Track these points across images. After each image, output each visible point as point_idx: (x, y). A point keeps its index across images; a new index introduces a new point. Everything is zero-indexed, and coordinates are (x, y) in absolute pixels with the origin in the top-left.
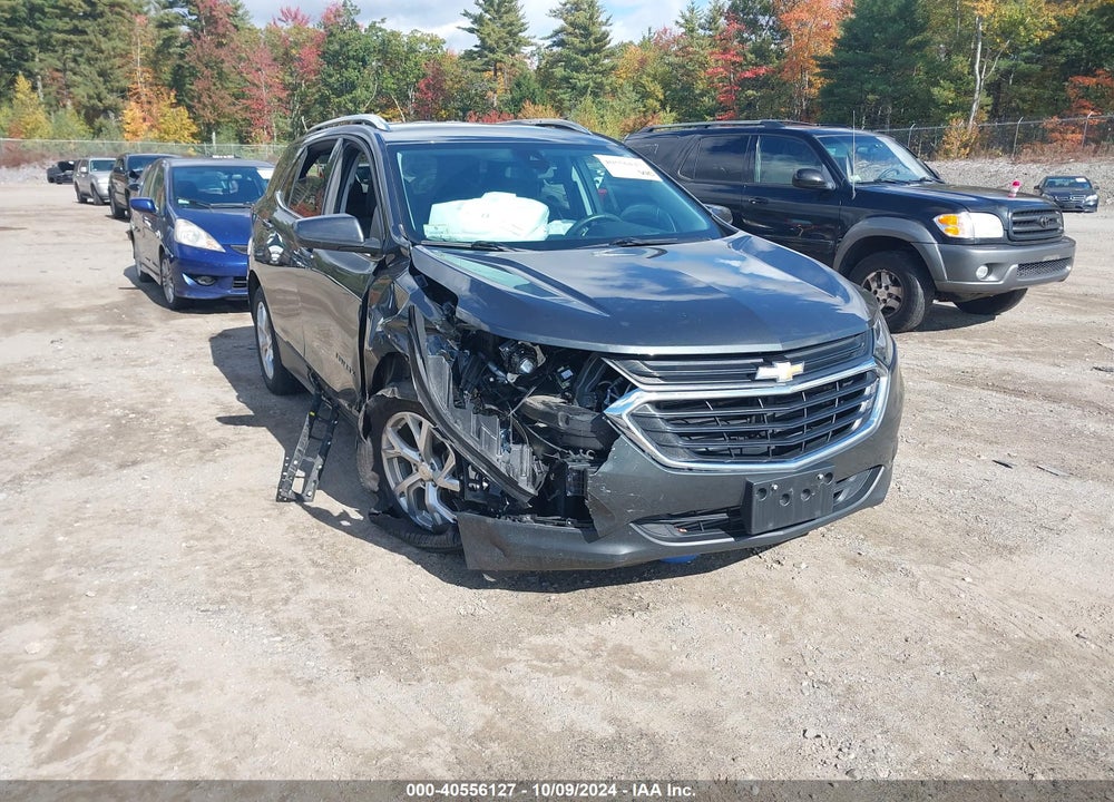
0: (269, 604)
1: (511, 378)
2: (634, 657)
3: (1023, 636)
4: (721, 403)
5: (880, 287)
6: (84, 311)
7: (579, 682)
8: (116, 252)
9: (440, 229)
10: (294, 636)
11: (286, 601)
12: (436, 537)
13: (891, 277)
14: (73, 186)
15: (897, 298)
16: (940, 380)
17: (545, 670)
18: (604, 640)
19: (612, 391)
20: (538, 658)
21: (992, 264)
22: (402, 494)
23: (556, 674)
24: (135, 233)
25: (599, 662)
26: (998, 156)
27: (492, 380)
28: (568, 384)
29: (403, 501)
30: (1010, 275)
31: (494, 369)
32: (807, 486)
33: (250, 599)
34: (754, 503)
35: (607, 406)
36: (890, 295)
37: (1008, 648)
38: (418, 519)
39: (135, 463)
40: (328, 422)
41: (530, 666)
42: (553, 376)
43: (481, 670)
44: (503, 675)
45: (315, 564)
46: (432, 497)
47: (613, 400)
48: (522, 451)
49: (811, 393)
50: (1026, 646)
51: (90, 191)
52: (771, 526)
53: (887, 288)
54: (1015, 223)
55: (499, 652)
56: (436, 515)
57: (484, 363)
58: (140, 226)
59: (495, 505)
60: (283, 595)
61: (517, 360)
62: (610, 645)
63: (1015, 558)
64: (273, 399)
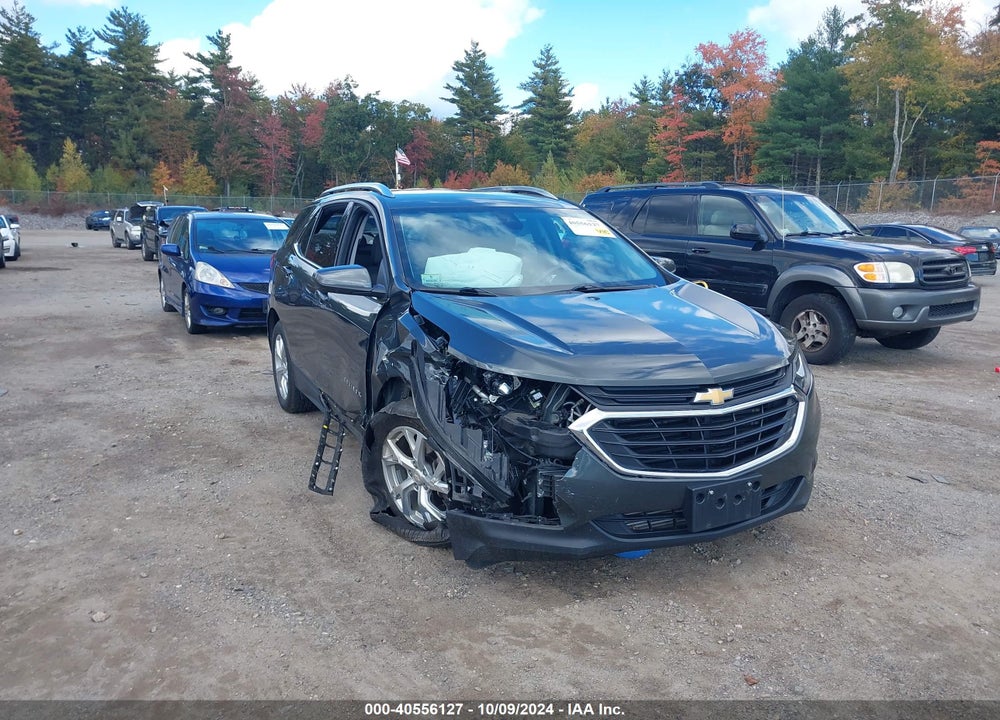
0: (288, 586)
1: (493, 399)
2: (594, 634)
3: (926, 623)
4: (665, 422)
5: (809, 324)
6: (123, 340)
7: (550, 654)
8: (148, 290)
9: (434, 278)
10: (310, 611)
11: (303, 583)
12: (427, 533)
13: (818, 316)
14: (109, 232)
15: (824, 334)
16: (862, 406)
17: (519, 644)
18: (569, 620)
19: (575, 410)
20: (513, 633)
21: (907, 306)
22: (398, 497)
23: (529, 647)
24: (163, 272)
25: (565, 638)
26: (918, 209)
27: (476, 400)
28: (538, 404)
29: (399, 503)
30: (922, 316)
31: (478, 391)
32: (739, 493)
33: (273, 581)
34: (694, 506)
35: (571, 423)
36: (818, 332)
37: (912, 633)
38: (411, 518)
39: (173, 468)
40: (337, 434)
41: (507, 640)
42: (525, 397)
43: (466, 642)
44: (484, 646)
45: (325, 553)
46: (424, 498)
47: (575, 418)
48: (501, 459)
49: (740, 414)
50: (928, 631)
51: (124, 238)
52: (709, 526)
53: (815, 325)
54: (926, 271)
55: (481, 628)
56: (427, 515)
57: (469, 386)
58: (168, 266)
59: (477, 504)
60: (301, 579)
61: (497, 384)
62: (574, 624)
63: (922, 558)
64: (287, 416)
